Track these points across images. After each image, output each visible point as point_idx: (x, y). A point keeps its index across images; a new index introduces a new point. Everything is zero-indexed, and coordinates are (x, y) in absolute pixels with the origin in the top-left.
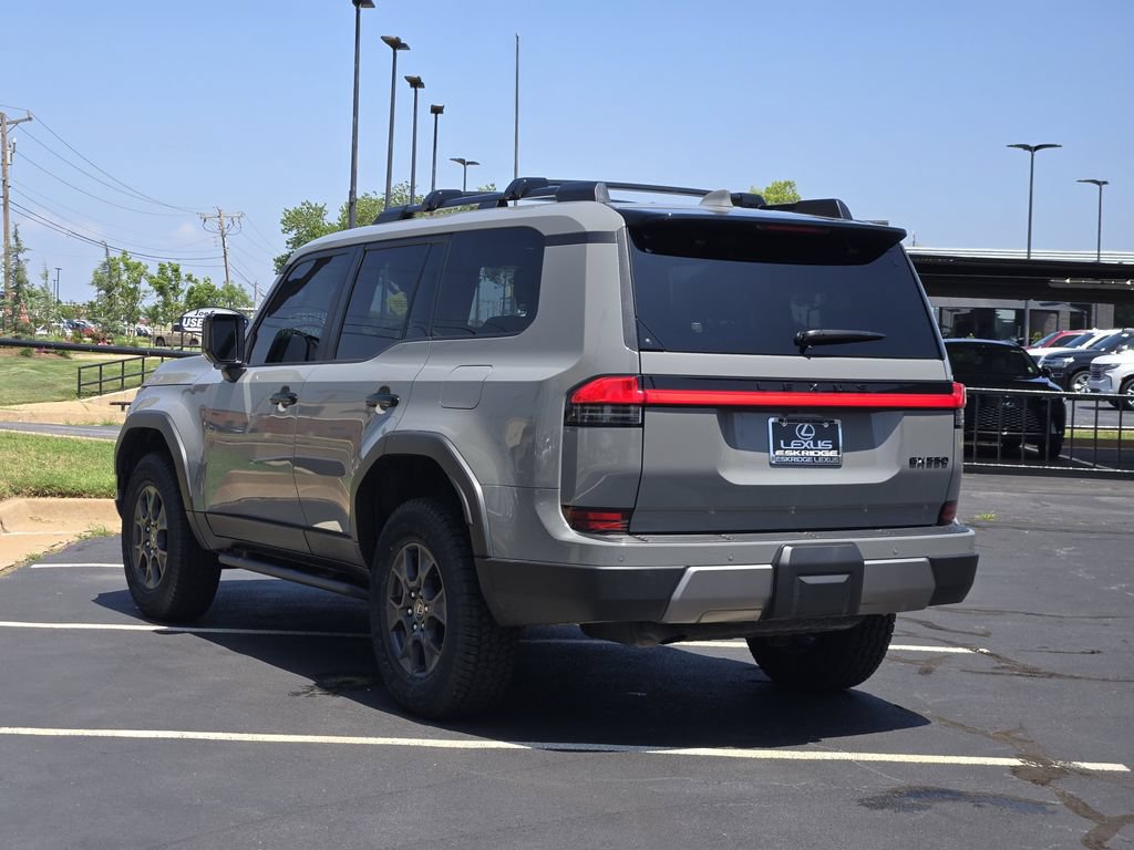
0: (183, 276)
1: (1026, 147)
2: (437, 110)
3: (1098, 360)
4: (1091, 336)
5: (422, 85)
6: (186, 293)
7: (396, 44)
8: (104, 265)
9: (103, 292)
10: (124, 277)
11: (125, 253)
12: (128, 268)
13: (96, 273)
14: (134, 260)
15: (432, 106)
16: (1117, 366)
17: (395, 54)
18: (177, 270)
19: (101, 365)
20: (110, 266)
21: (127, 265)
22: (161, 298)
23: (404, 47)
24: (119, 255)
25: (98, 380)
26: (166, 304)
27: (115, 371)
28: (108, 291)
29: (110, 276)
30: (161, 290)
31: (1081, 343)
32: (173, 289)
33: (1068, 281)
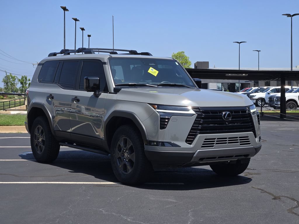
0: (28, 80)
1: (238, 42)
2: (89, 36)
3: (251, 95)
4: (252, 89)
5: (84, 30)
6: (28, 84)
7: (76, 20)
8: (6, 77)
9: (5, 84)
10: (11, 80)
11: (11, 74)
12: (12, 78)
13: (3, 79)
14: (13, 75)
15: (88, 35)
16: (255, 96)
17: (76, 22)
18: (26, 78)
19: (4, 102)
20: (7, 77)
21: (12, 77)
22: (22, 85)
23: (78, 20)
24: (9, 75)
25: (3, 106)
26: (23, 87)
27: (8, 104)
28: (7, 84)
29: (7, 80)
30: (22, 83)
31: (249, 91)
32: (25, 83)
33: (244, 75)
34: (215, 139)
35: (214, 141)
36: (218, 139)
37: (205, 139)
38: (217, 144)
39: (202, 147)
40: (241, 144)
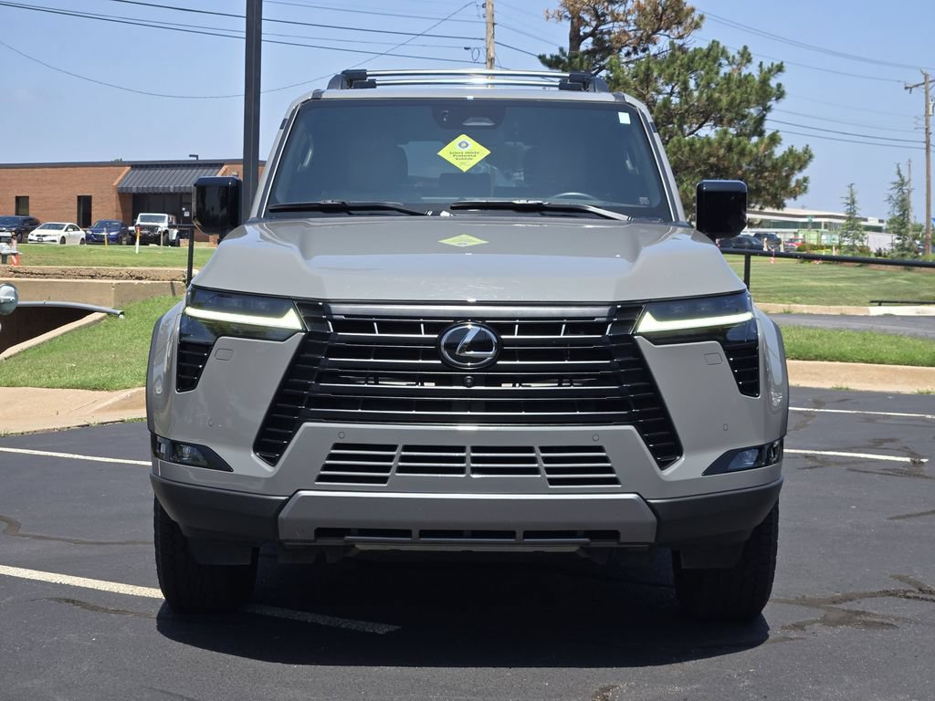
34: (393, 448)
35: (390, 458)
36: (406, 448)
37: (337, 446)
38: (401, 470)
39: (322, 478)
40: (552, 482)
